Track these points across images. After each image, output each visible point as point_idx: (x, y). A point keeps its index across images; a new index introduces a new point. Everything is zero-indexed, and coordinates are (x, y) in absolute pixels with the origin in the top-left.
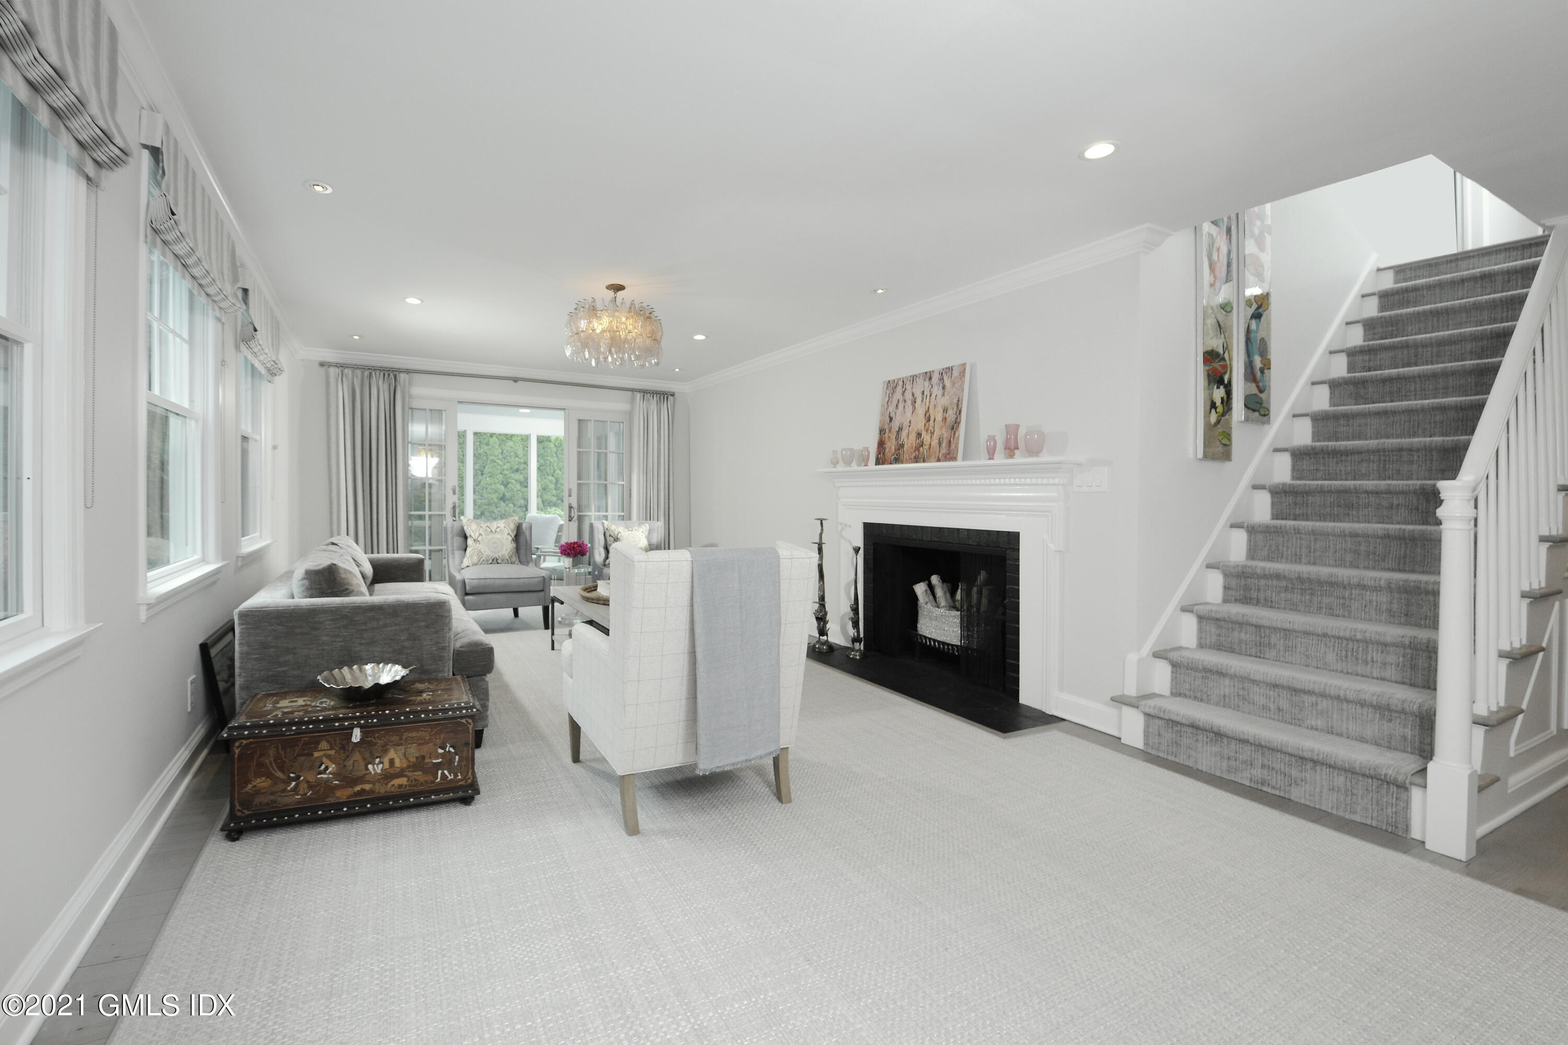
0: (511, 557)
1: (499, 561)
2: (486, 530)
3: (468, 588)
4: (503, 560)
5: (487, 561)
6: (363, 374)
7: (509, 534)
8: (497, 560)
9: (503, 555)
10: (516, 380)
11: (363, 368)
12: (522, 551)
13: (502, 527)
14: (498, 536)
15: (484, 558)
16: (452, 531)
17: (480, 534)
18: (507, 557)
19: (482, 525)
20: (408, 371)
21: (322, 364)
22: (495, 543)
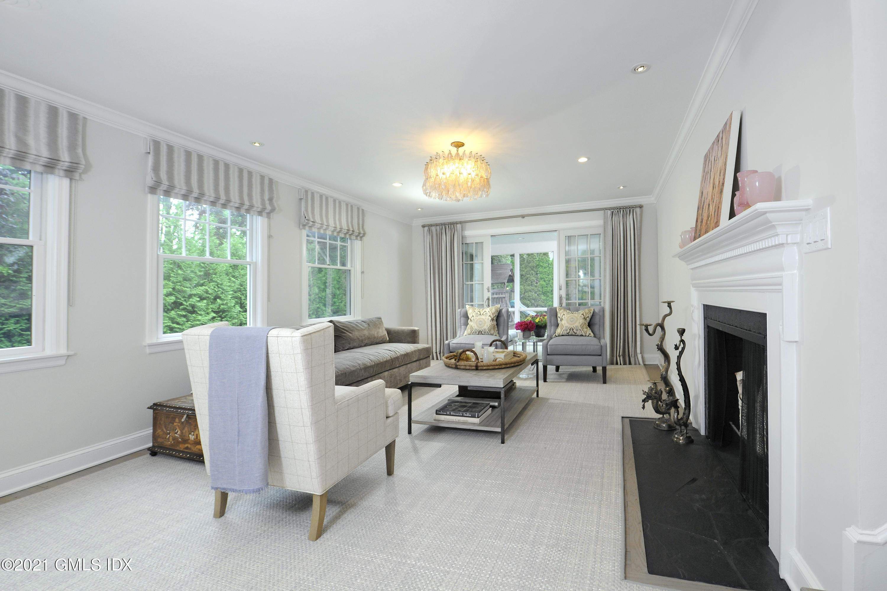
0: (490, 330)
1: (483, 333)
2: (477, 313)
3: (451, 348)
4: (485, 332)
5: (476, 333)
6: (440, 227)
7: (490, 316)
8: (481, 332)
9: (484, 329)
10: (523, 217)
11: (442, 224)
12: (501, 328)
13: (487, 312)
14: (483, 317)
15: (474, 331)
16: (460, 314)
17: (473, 316)
18: (487, 331)
19: (476, 311)
20: (461, 223)
21: (424, 226)
22: (481, 321)
